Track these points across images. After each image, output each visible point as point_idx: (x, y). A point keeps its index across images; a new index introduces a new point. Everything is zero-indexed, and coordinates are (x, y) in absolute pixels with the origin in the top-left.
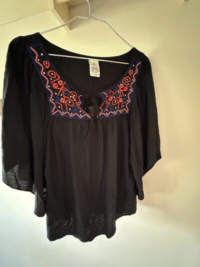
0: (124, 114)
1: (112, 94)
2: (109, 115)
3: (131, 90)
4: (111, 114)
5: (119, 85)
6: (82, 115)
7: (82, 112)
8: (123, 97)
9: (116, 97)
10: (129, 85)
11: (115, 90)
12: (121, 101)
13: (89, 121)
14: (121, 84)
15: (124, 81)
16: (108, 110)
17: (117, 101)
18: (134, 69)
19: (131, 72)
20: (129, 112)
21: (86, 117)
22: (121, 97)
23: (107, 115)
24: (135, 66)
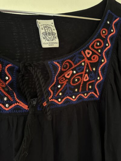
0: (92, 101)
1: (71, 66)
2: (65, 103)
3: (104, 61)
4: (67, 101)
5: (84, 51)
6: (10, 105)
7: (8, 99)
8: (89, 73)
9: (77, 72)
10: (101, 53)
11: (76, 60)
12: (86, 78)
13: (25, 114)
14: (87, 51)
15: (93, 46)
16: (63, 94)
17: (78, 80)
18: (109, 27)
19: (104, 31)
20: (101, 97)
21: (18, 108)
22: (86, 73)
23: (60, 102)
24: (111, 22)
